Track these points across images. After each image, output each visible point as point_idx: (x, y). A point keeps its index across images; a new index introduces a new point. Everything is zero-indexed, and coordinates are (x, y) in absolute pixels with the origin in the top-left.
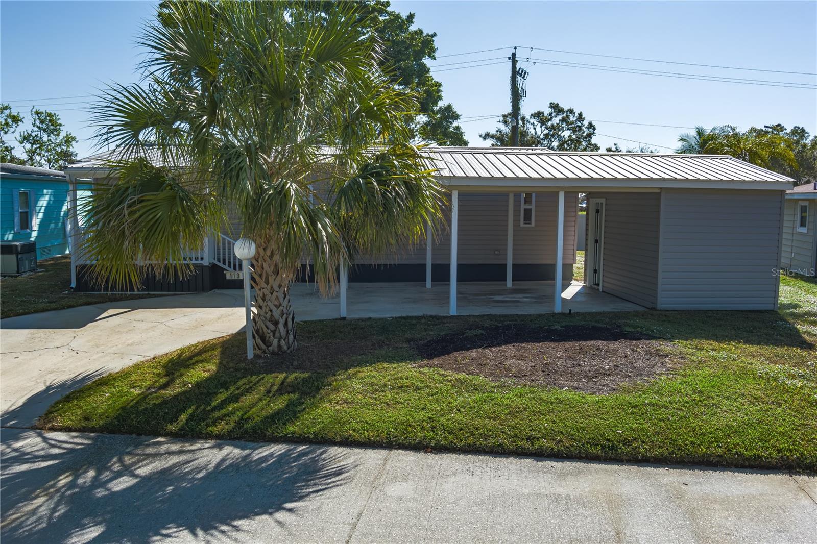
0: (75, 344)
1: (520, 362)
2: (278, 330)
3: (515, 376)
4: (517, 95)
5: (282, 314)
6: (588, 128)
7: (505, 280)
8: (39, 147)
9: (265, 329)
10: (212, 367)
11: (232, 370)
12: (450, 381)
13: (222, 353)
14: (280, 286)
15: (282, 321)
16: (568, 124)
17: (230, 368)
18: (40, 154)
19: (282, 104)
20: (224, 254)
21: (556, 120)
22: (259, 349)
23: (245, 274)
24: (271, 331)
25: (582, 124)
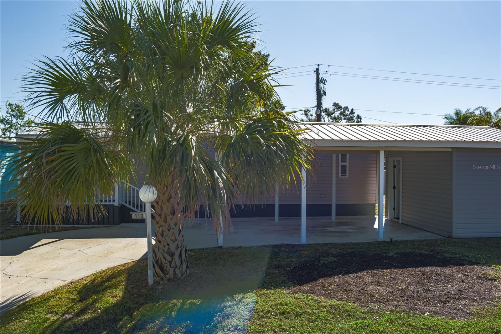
0: (9, 270)
1: (378, 288)
2: (173, 260)
3: (379, 302)
4: (320, 95)
5: (177, 248)
6: (357, 118)
7: (330, 215)
8: (10, 127)
9: (163, 260)
10: (119, 293)
11: (135, 295)
12: (325, 307)
13: (128, 279)
14: (176, 224)
15: (177, 253)
16: (344, 115)
17: (134, 294)
18: (10, 131)
19: (182, 74)
20: (130, 197)
21: (337, 114)
22: (158, 276)
23: (148, 214)
24: (168, 261)
25: (353, 116)
